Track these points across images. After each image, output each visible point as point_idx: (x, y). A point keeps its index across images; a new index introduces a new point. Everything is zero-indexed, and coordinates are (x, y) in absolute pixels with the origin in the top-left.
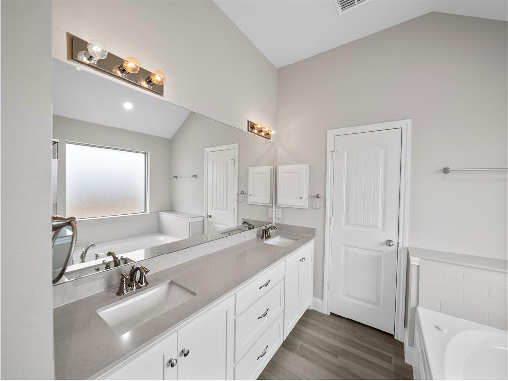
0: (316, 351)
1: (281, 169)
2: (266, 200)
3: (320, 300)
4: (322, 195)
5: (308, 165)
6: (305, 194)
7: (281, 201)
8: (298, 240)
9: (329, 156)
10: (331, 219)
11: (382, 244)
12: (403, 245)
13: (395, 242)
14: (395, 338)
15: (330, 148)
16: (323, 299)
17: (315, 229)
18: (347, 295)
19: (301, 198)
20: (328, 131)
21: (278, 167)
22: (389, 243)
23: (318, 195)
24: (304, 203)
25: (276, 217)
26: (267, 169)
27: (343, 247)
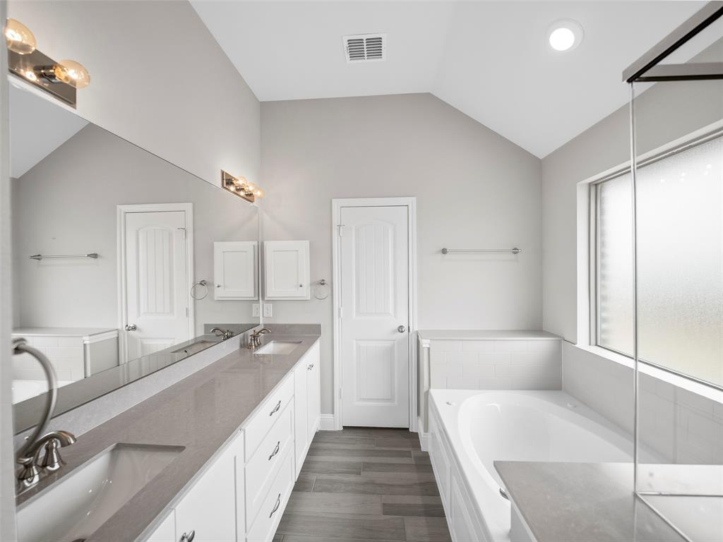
0: (336, 477)
1: (270, 246)
2: (248, 291)
3: (329, 416)
4: (327, 280)
5: (308, 242)
6: (306, 280)
7: (271, 292)
8: (300, 342)
9: (335, 232)
10: (339, 310)
11: (394, 332)
12: (413, 329)
13: (406, 328)
14: (410, 430)
15: (336, 221)
16: (333, 413)
17: (320, 325)
18: (361, 399)
19: (301, 286)
20: (333, 200)
21: (265, 243)
22: (400, 329)
23: (323, 280)
24: (305, 293)
25: (264, 314)
26: (249, 246)
27: (354, 342)
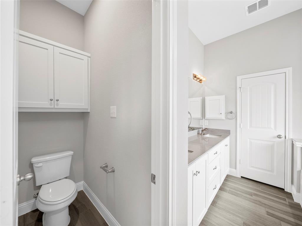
1: (207, 99)
2: (199, 115)
3: (234, 170)
4: (234, 111)
5: (224, 96)
6: (223, 112)
7: (208, 116)
8: (221, 136)
9: (238, 91)
10: (240, 125)
11: (274, 137)
12: (289, 137)
13: (283, 136)
14: (285, 190)
15: (239, 85)
16: (236, 169)
17: (230, 130)
18: (252, 166)
19: (221, 114)
20: (237, 77)
21: (206, 97)
22: (279, 137)
23: (232, 111)
24: (223, 117)
25: (205, 124)
26: (199, 99)
27: (249, 139)
